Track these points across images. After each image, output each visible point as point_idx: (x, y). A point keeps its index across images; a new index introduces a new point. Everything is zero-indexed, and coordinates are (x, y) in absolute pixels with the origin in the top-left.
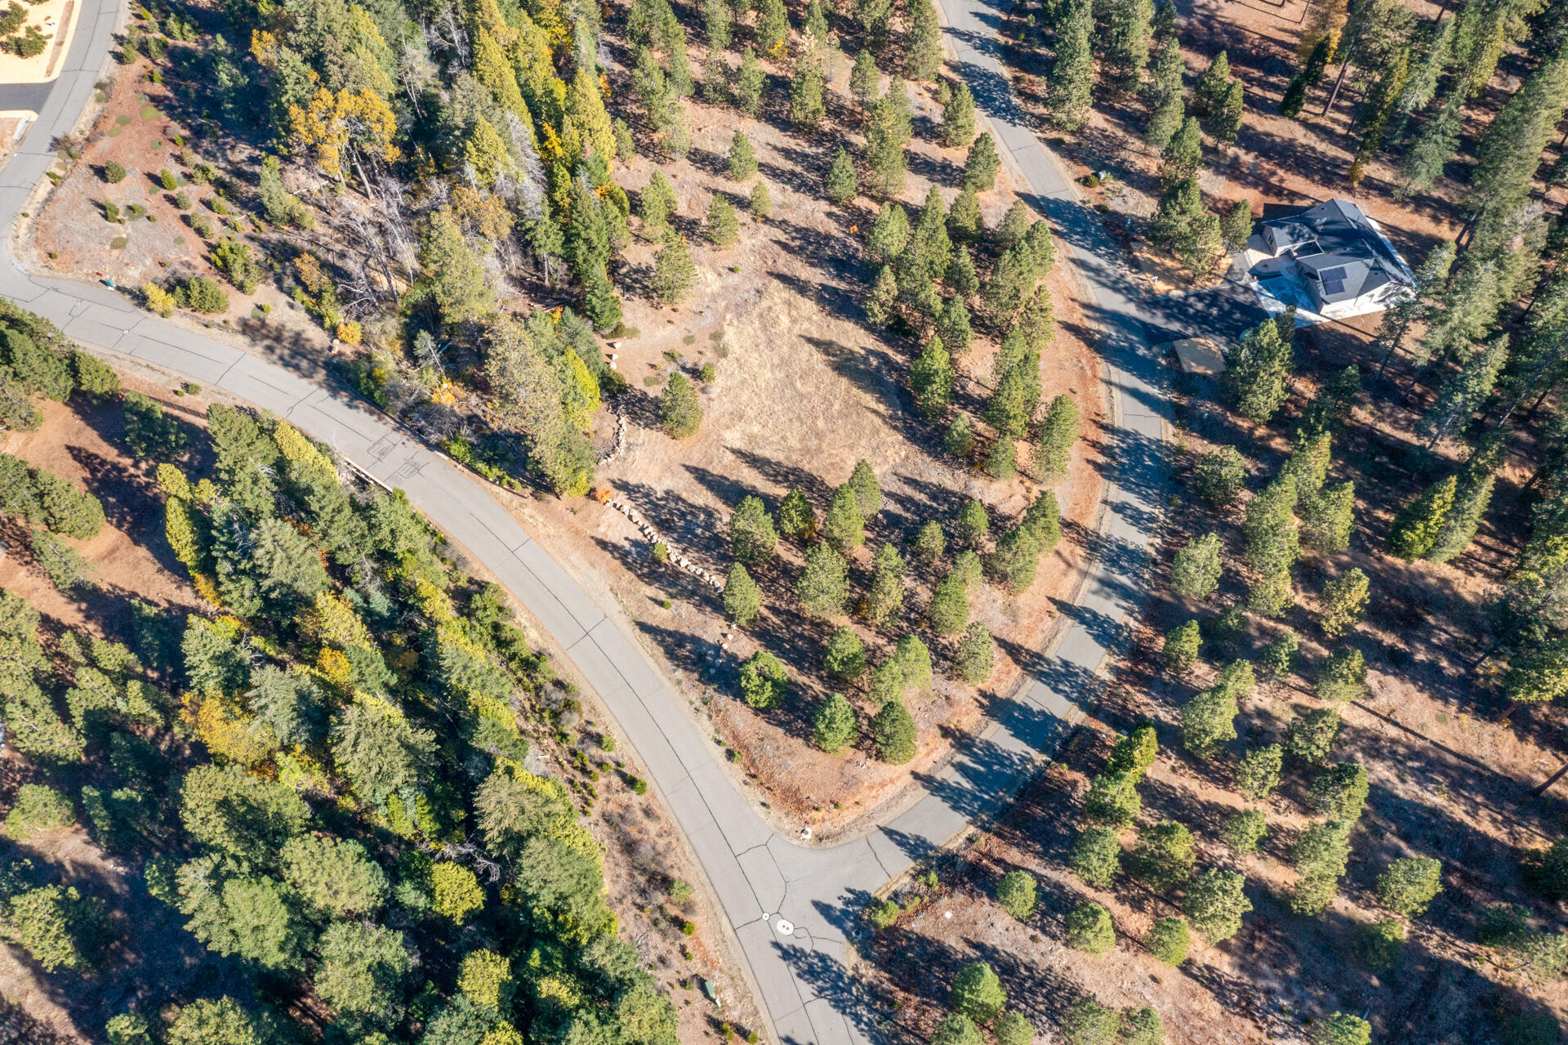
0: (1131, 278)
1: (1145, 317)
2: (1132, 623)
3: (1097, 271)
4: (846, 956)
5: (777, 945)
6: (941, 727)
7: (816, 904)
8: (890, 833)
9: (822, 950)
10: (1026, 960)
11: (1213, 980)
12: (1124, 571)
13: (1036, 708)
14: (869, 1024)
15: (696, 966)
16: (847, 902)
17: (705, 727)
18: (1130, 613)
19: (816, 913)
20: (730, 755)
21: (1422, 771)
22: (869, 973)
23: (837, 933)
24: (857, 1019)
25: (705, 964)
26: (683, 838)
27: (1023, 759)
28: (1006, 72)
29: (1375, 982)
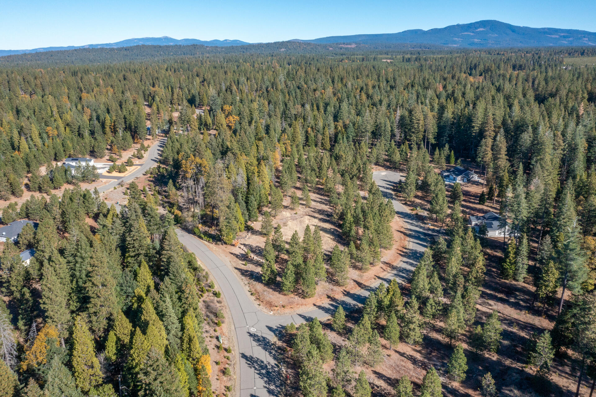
0: (422, 225)
1: (424, 231)
2: (403, 283)
3: (412, 223)
4: (273, 338)
5: (249, 333)
6: (327, 295)
7: (267, 326)
8: (300, 315)
9: (264, 336)
10: (339, 344)
11: (412, 358)
12: (404, 273)
13: (363, 295)
14: (274, 355)
15: (218, 334)
16: (278, 327)
17: (247, 288)
18: (404, 281)
19: (266, 328)
20: (252, 294)
21: (509, 323)
22: (279, 343)
23: (272, 334)
24: (270, 353)
25: (221, 334)
26: (227, 308)
27: (354, 305)
28: (393, 193)
29: (480, 368)
